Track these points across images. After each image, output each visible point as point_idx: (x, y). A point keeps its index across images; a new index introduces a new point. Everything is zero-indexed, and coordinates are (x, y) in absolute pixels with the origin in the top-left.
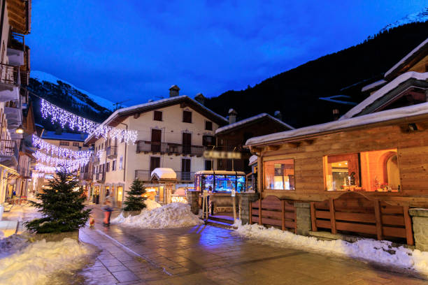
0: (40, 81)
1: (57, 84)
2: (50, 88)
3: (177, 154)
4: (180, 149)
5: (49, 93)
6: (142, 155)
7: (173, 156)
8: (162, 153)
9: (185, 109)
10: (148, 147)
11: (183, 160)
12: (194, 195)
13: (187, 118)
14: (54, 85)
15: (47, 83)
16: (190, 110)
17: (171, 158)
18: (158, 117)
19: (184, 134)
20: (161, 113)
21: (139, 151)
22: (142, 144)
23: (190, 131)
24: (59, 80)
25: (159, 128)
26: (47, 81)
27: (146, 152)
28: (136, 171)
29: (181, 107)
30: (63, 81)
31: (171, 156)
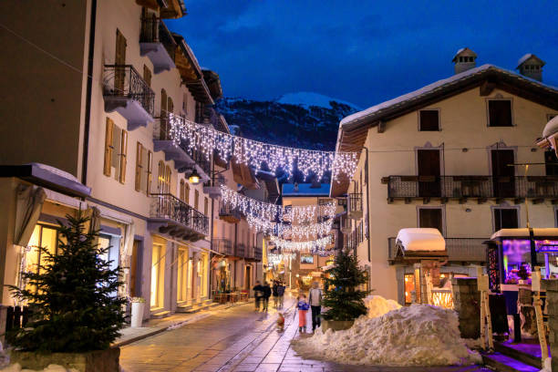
0: (306, 107)
1: (331, 108)
2: (321, 117)
3: (481, 199)
4: (488, 187)
5: (320, 125)
6: (400, 207)
7: (471, 204)
8: (445, 200)
9: (493, 96)
10: (412, 189)
11: (497, 212)
12: (465, 289)
13: (500, 115)
14: (325, 109)
15: (315, 109)
16: (506, 96)
17: (468, 210)
18: (430, 122)
19: (494, 153)
20: (435, 114)
21: (392, 198)
22: (398, 184)
23: (509, 144)
24: (332, 100)
25: (435, 146)
26: (316, 105)
27: (408, 200)
28: (389, 239)
29: (483, 94)
30: (339, 101)
31: (466, 206)
